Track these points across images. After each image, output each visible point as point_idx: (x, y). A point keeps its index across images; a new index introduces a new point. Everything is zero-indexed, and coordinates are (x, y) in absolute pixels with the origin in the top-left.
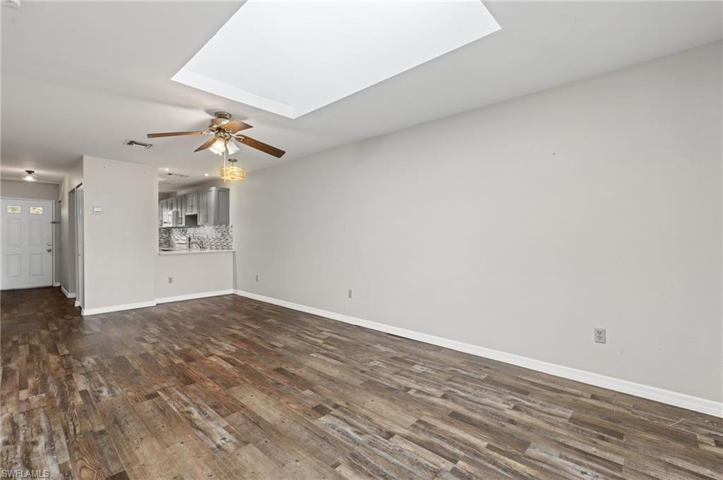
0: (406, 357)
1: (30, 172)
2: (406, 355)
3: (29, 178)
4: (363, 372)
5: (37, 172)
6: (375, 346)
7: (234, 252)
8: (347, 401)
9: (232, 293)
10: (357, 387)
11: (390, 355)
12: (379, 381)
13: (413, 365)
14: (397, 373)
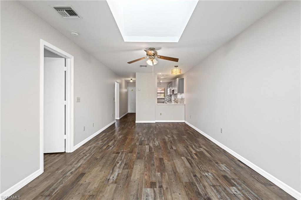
0: (233, 179)
1: (131, 79)
2: (236, 177)
3: (131, 81)
4: (195, 176)
5: (133, 79)
6: (221, 165)
7: (185, 105)
8: (168, 187)
9: (184, 122)
10: (182, 182)
11: (223, 173)
12: (197, 185)
13: (233, 186)
14: (214, 186)
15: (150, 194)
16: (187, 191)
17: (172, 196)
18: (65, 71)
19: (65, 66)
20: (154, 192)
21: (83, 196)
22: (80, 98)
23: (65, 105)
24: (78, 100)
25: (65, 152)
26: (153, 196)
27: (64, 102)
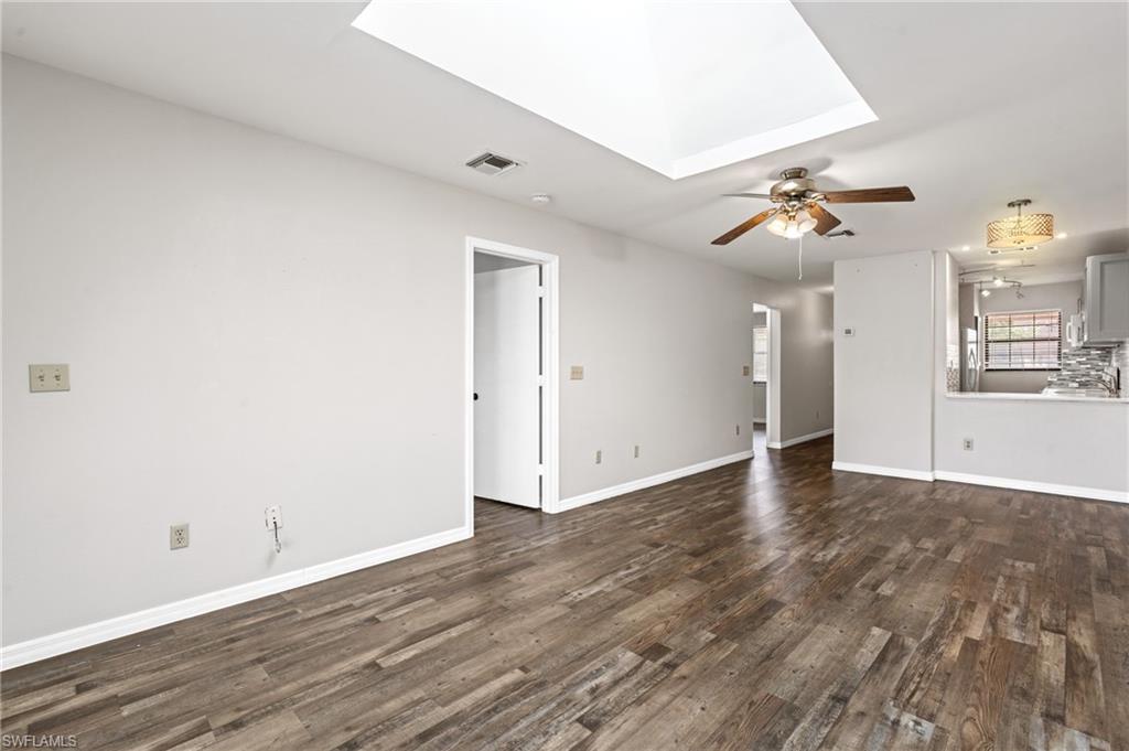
15: (620, 665)
16: (740, 716)
17: (673, 699)
18: (541, 299)
19: (541, 284)
20: (637, 668)
21: (491, 602)
22: (582, 368)
23: (541, 388)
24: (577, 373)
25: (540, 509)
26: (622, 673)
27: (539, 380)
